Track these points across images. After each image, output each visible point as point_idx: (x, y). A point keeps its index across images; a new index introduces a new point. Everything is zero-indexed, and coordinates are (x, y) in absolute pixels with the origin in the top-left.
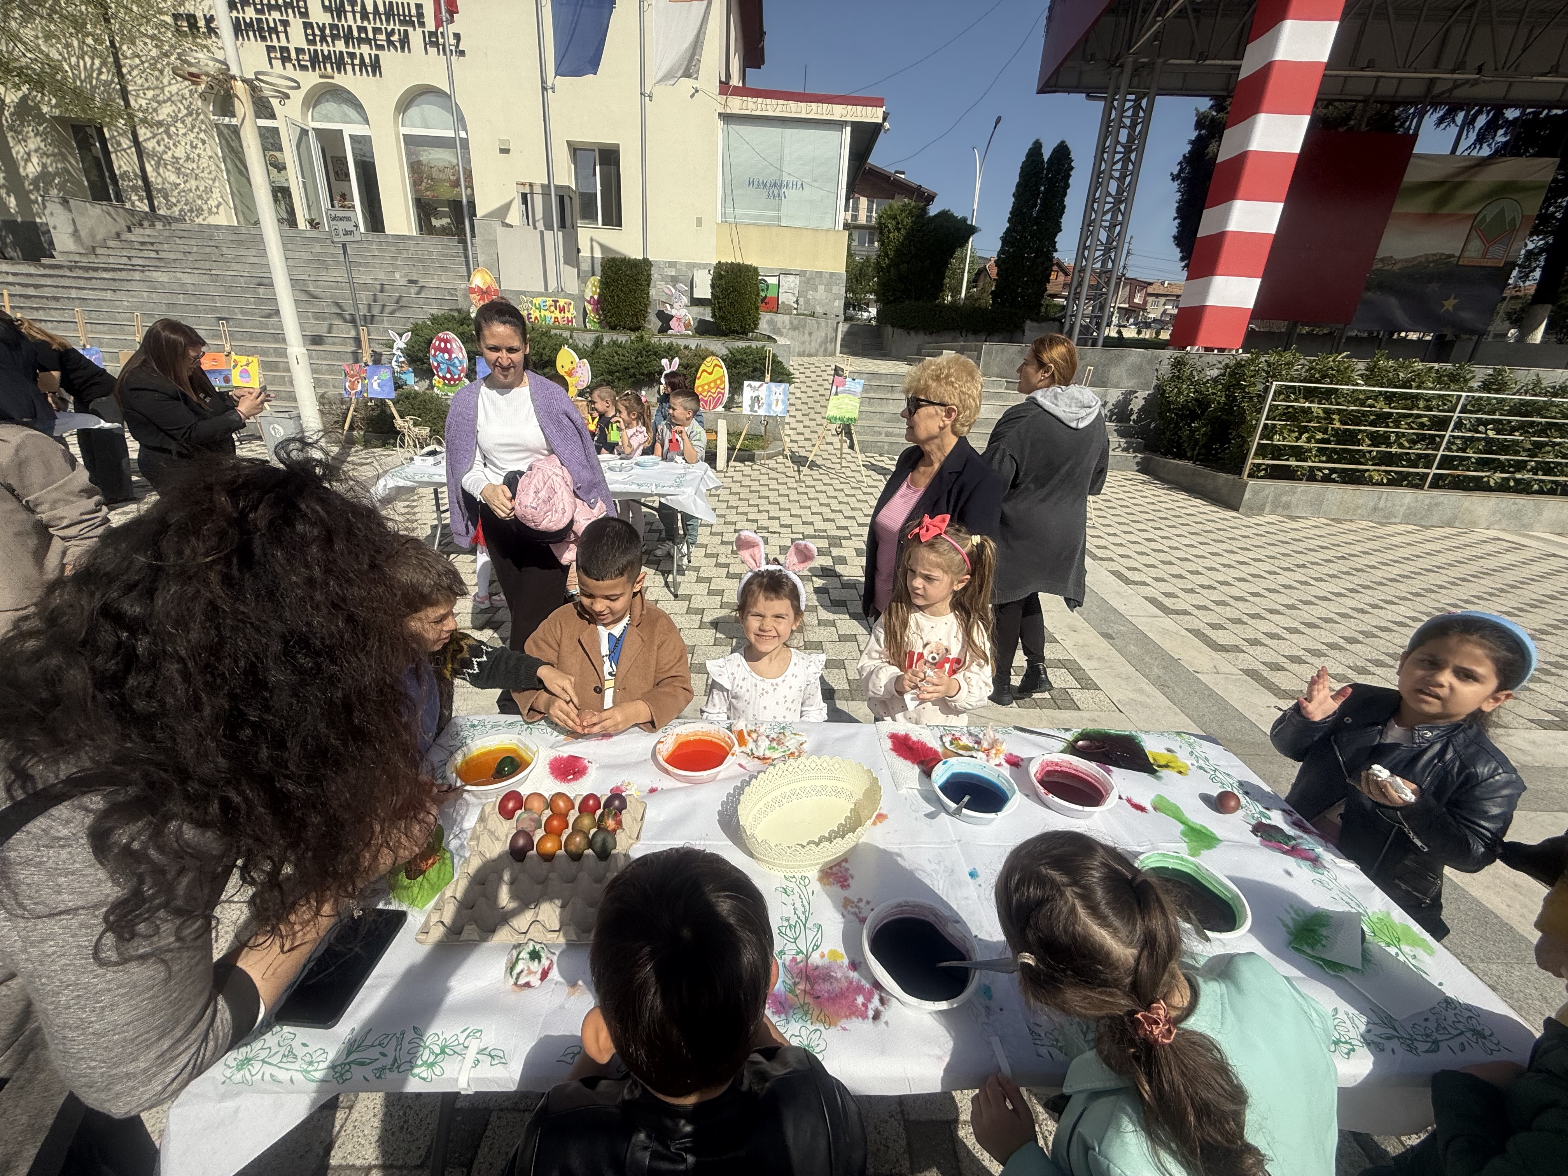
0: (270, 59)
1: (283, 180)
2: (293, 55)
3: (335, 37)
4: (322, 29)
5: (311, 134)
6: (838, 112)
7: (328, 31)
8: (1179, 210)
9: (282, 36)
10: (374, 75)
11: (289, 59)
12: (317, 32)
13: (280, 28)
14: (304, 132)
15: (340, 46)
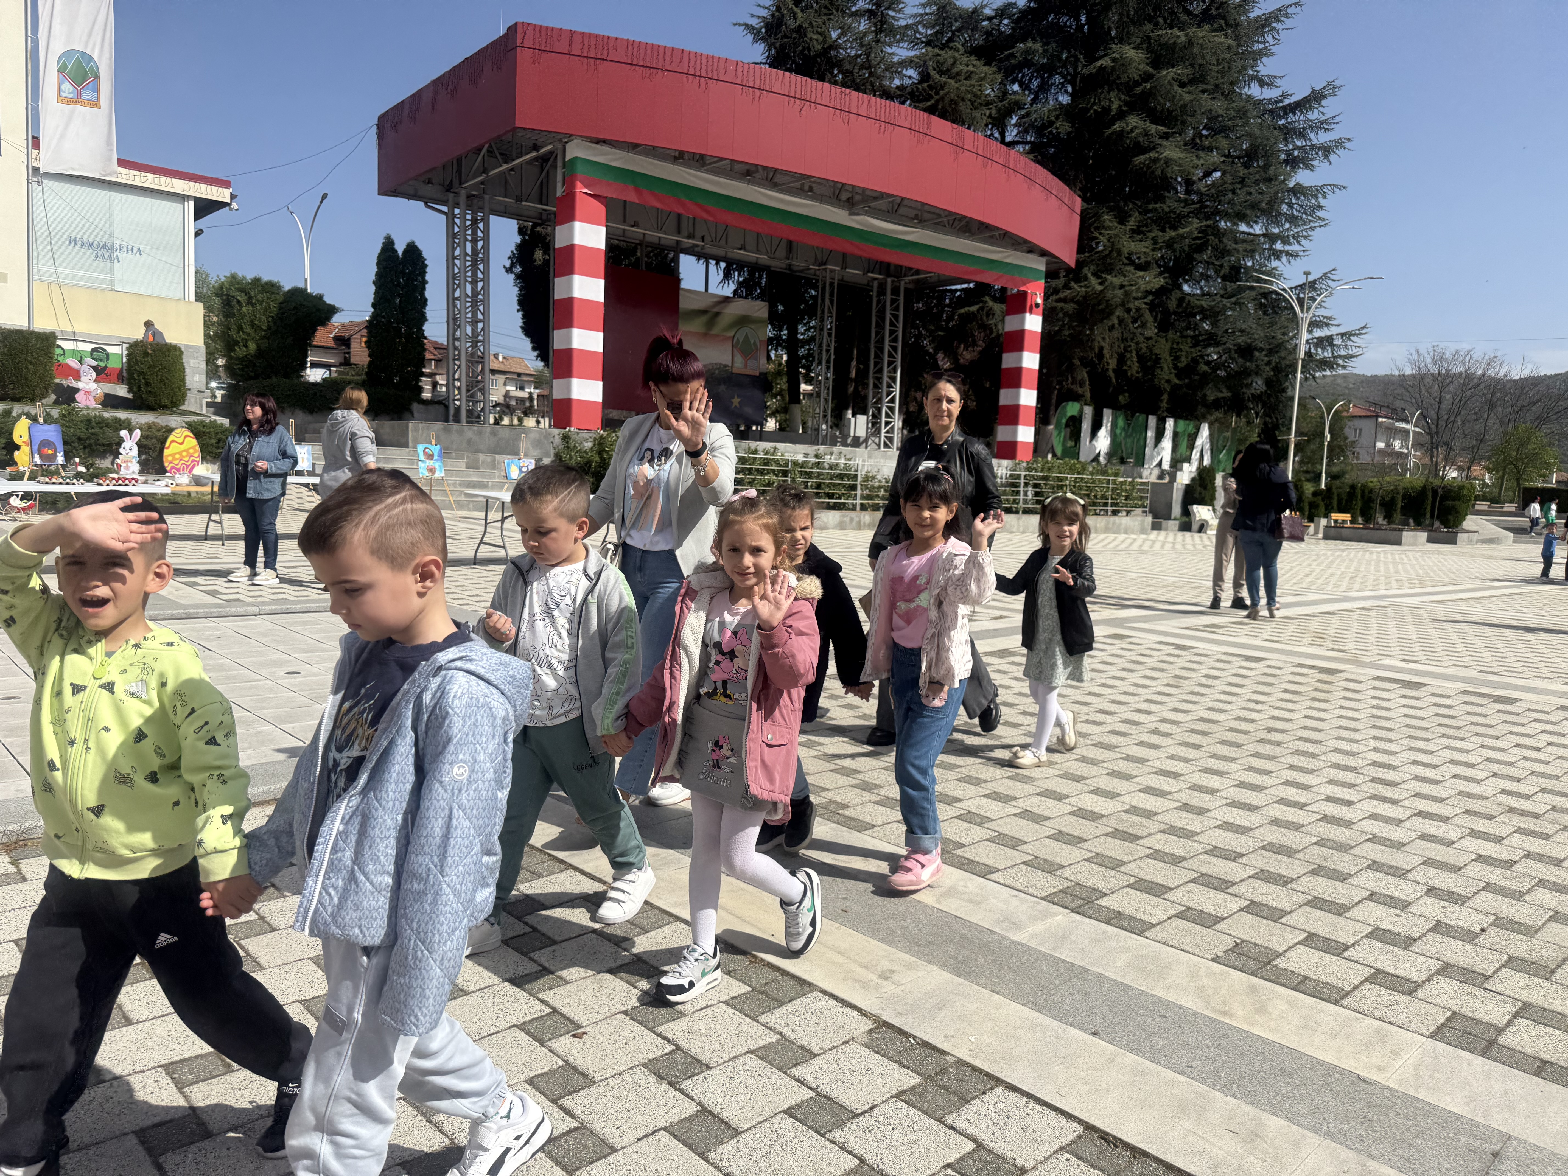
6: (179, 186)
8: (520, 303)
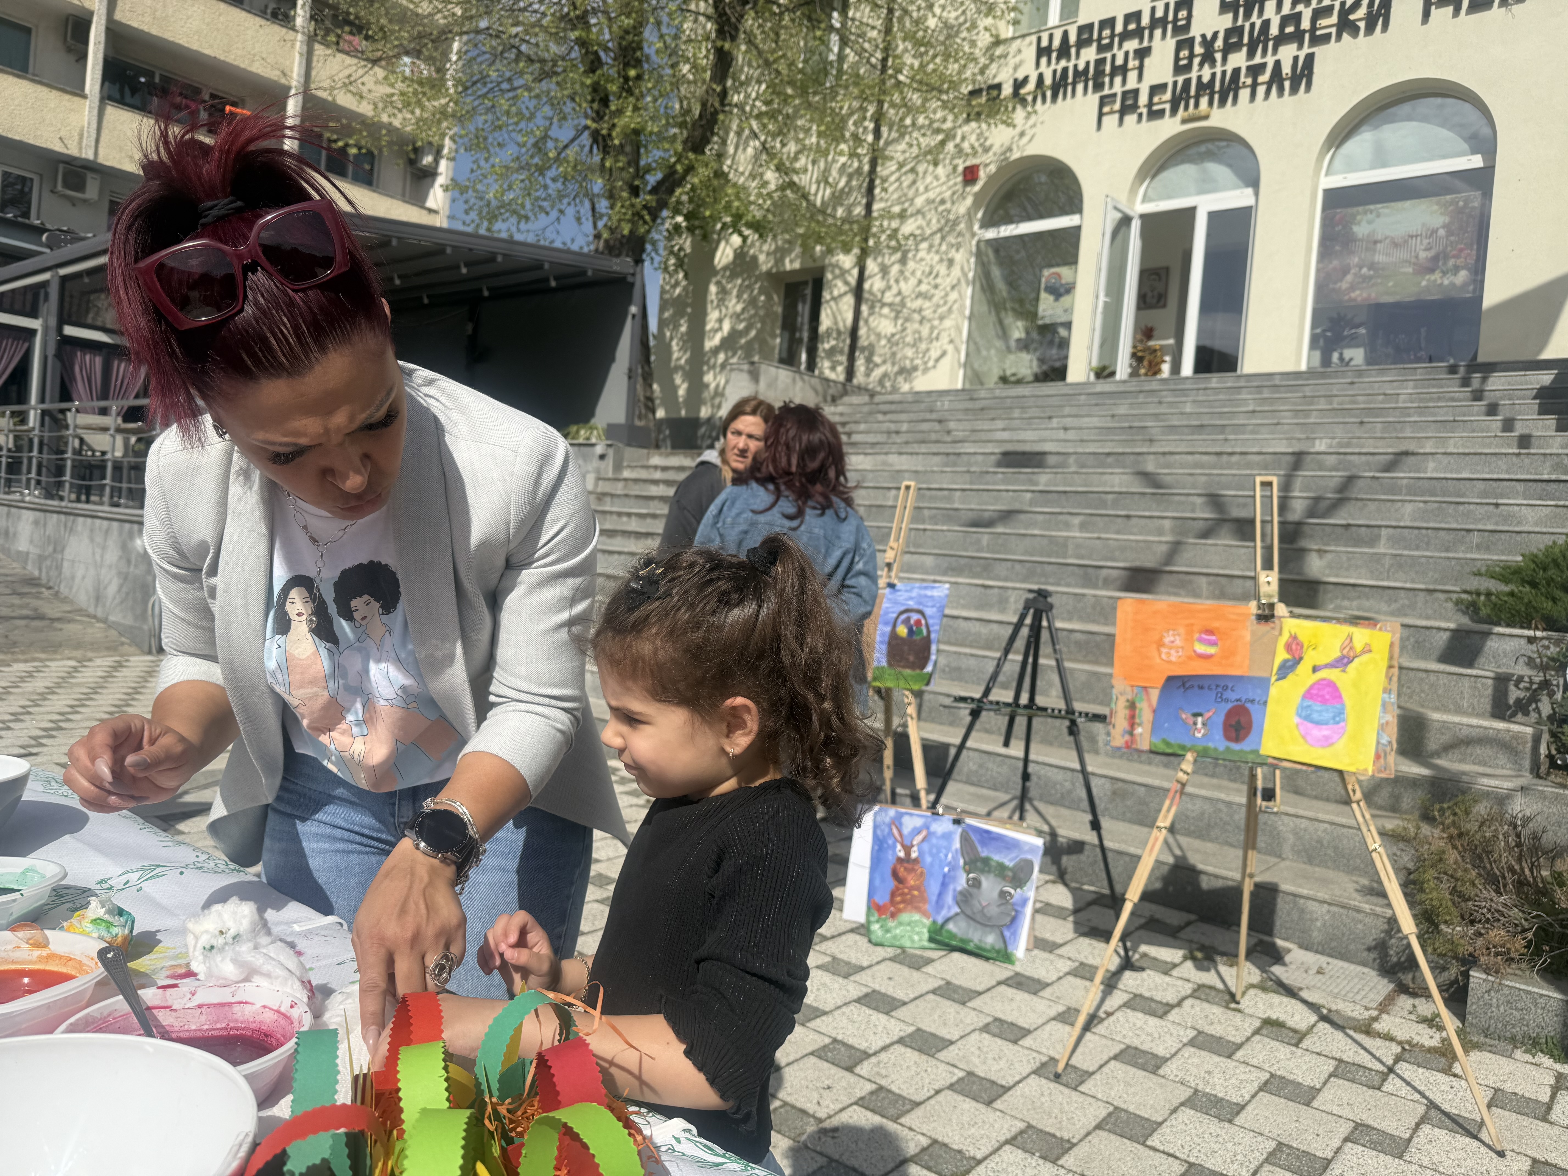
0: (1101, 115)
1: (1059, 311)
2: (1143, 99)
3: (1228, 49)
4: (1208, 43)
5: (1136, 226)
7: (1219, 43)
9: (1132, 76)
10: (1294, 90)
11: (1135, 107)
12: (1198, 50)
13: (1132, 63)
14: (1125, 221)
15: (1239, 60)
